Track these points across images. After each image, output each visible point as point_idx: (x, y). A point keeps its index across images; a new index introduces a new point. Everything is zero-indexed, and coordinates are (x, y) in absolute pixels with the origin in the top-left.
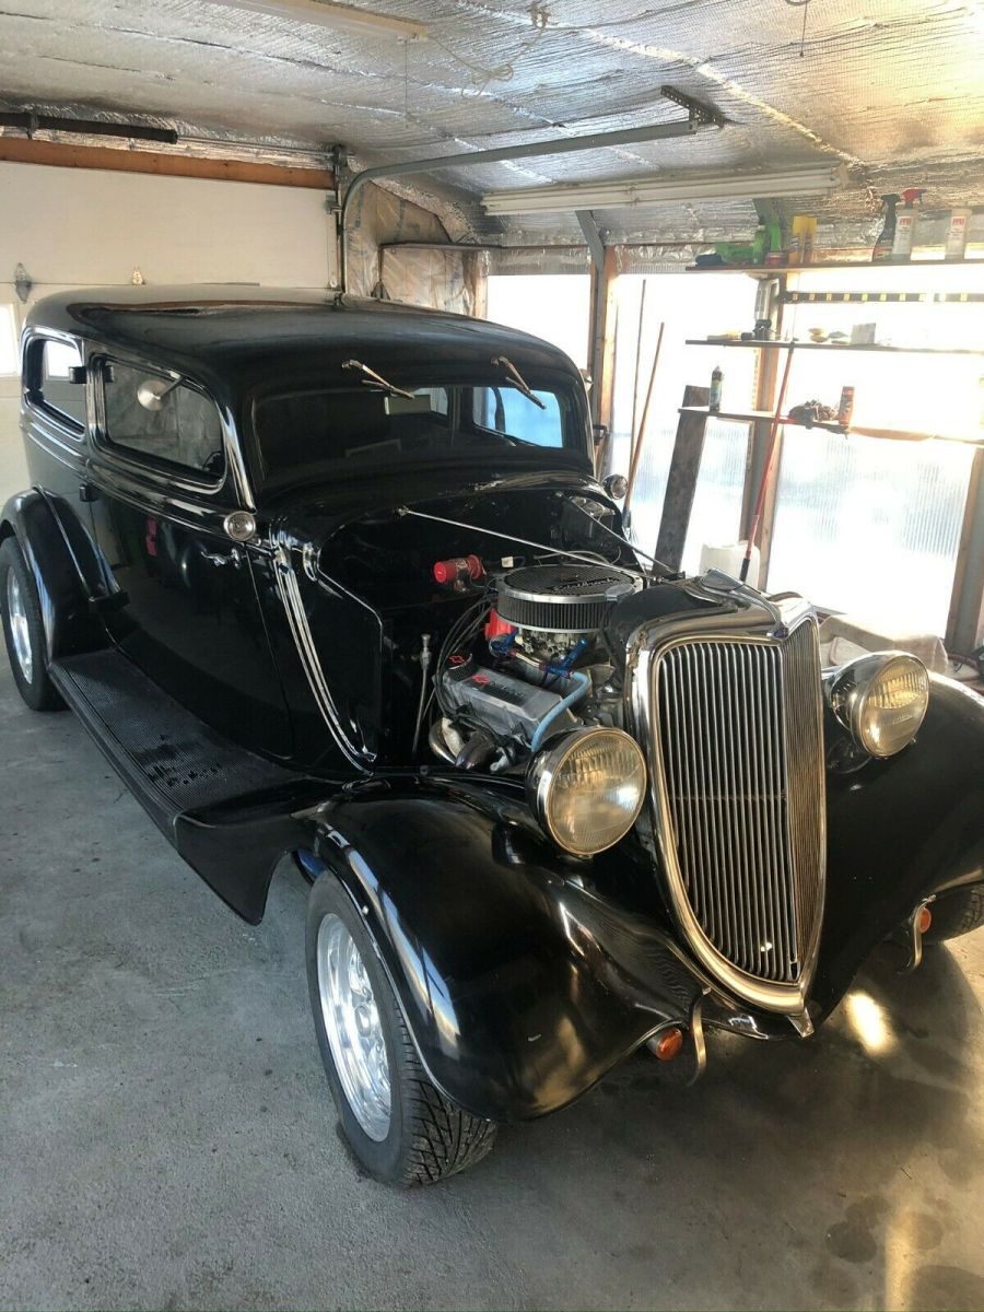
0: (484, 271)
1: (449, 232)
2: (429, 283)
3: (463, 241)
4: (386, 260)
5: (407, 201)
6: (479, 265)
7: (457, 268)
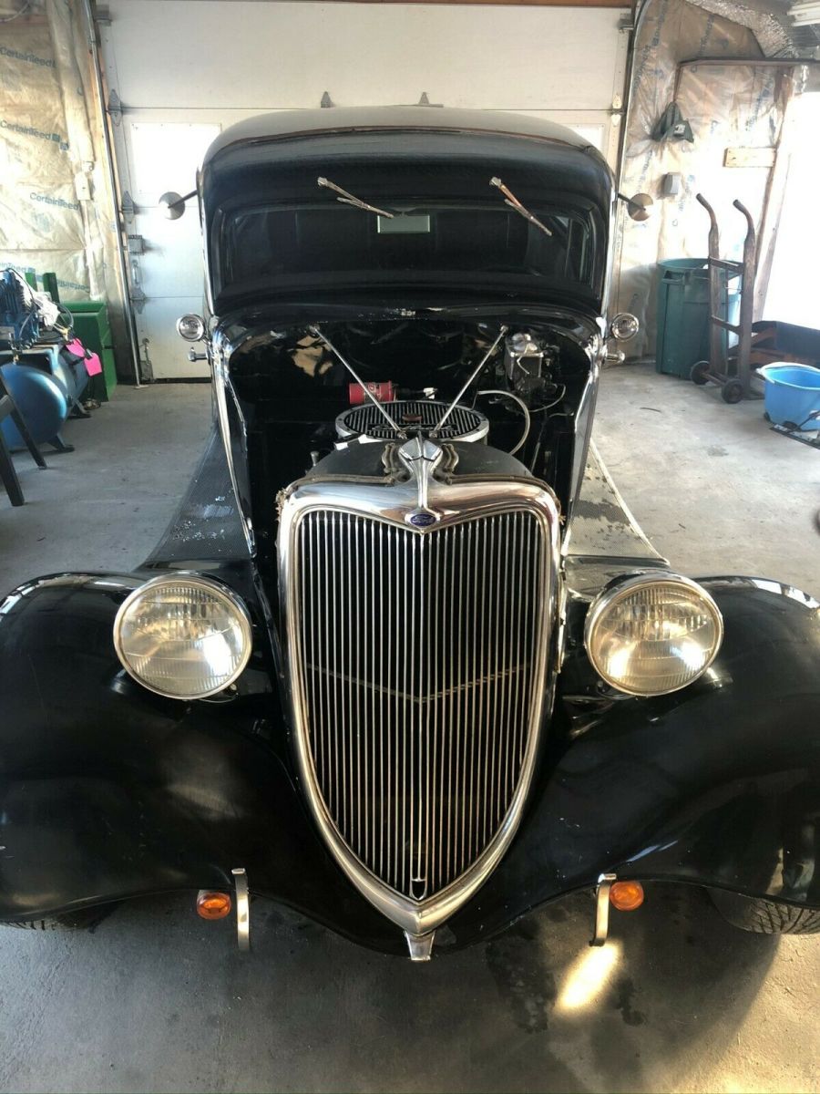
0: (800, 86)
1: (764, 46)
2: (730, 103)
3: (780, 55)
4: (684, 79)
5: (717, 15)
6: (795, 82)
7: (767, 86)
